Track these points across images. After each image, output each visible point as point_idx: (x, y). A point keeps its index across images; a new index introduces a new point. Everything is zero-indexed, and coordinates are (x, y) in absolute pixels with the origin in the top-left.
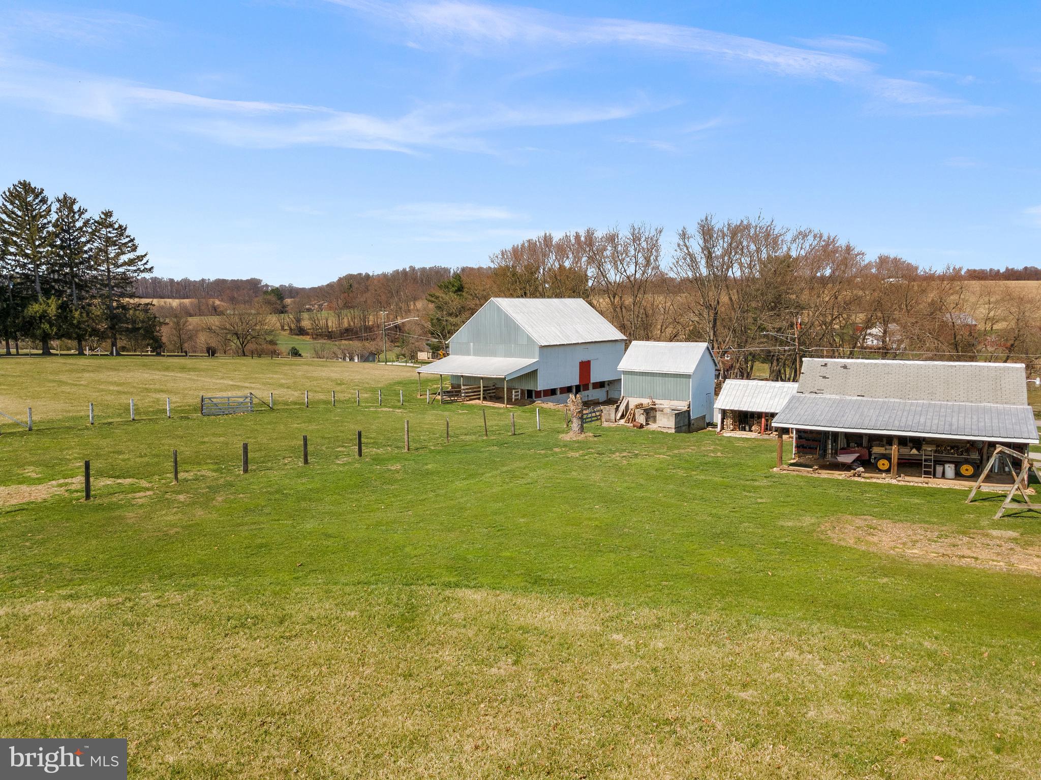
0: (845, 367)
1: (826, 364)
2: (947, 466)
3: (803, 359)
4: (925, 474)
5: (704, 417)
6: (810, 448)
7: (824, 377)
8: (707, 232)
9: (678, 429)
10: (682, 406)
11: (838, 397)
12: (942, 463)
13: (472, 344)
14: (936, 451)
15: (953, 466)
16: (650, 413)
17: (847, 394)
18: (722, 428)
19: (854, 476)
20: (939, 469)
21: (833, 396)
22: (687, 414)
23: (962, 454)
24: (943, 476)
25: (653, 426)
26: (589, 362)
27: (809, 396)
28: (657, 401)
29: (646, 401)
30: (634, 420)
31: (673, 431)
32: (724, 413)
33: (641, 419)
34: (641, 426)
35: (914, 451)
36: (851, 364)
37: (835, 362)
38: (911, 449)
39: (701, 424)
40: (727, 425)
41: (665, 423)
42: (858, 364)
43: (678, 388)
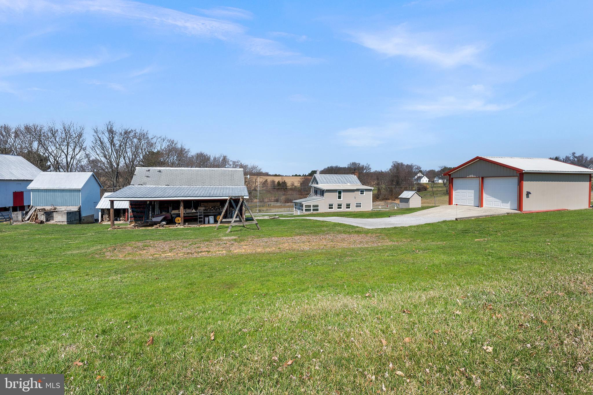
0: (160, 171)
1: (149, 170)
2: (210, 217)
3: (136, 168)
5: (93, 215)
6: (139, 217)
7: (148, 177)
9: (70, 222)
10: (75, 209)
11: (154, 186)
12: (208, 216)
14: (204, 210)
15: (213, 217)
16: (49, 215)
17: (160, 185)
18: (102, 220)
19: (160, 226)
20: (207, 219)
21: (152, 186)
22: (78, 213)
23: (217, 210)
24: (209, 223)
25: (52, 222)
26: (20, 192)
27: (136, 186)
28: (58, 207)
29: (48, 208)
30: (36, 218)
31: (66, 223)
32: (103, 210)
33: (42, 218)
34: (42, 222)
35: (194, 211)
36: (163, 170)
37: (154, 169)
38: (192, 210)
39: (90, 220)
40: (105, 218)
41: (60, 219)
42: (167, 170)
43: (72, 198)
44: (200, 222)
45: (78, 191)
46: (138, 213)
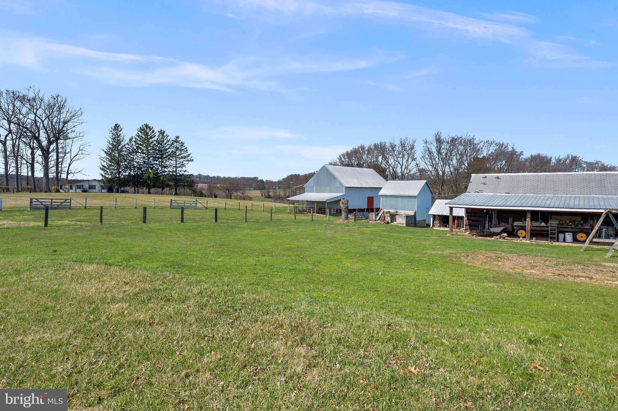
0: (498, 178)
1: (486, 177)
2: (566, 234)
3: (472, 175)
4: (550, 239)
5: (425, 220)
6: (475, 226)
7: (484, 184)
8: (439, 141)
9: (408, 224)
10: (411, 213)
11: (492, 194)
12: (563, 232)
13: (315, 187)
14: (558, 224)
15: (571, 234)
16: (393, 217)
17: (498, 192)
18: (433, 226)
19: (500, 238)
20: (561, 236)
21: (489, 194)
22: (414, 218)
23: (578, 226)
24: (564, 240)
25: (394, 223)
26: (373, 198)
27: (473, 193)
28: (399, 211)
29: (392, 211)
30: (384, 219)
31: (405, 225)
32: (434, 216)
33: (388, 219)
34: (388, 223)
35: (543, 224)
36: (502, 176)
37: (492, 176)
38: (541, 223)
39: (423, 224)
40: (436, 224)
41: (401, 221)
42: (506, 176)
43: (410, 204)
44: (551, 238)
45: (414, 197)
46: (474, 221)
